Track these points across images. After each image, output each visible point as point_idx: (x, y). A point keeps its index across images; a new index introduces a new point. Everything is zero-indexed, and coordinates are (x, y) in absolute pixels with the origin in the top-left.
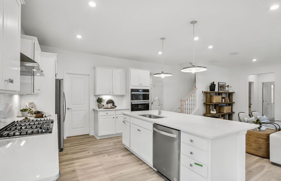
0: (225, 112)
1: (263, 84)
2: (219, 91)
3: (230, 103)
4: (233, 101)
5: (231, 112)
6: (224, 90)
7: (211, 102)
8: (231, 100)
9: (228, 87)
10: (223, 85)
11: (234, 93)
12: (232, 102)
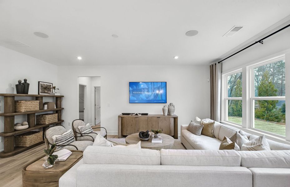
0: (47, 123)
1: (95, 88)
2: (40, 94)
3: (57, 109)
4: (63, 107)
5: (57, 121)
6: (49, 92)
7: (15, 112)
8: (59, 106)
9: (54, 89)
10: (48, 85)
11: (63, 96)
12: (61, 108)
